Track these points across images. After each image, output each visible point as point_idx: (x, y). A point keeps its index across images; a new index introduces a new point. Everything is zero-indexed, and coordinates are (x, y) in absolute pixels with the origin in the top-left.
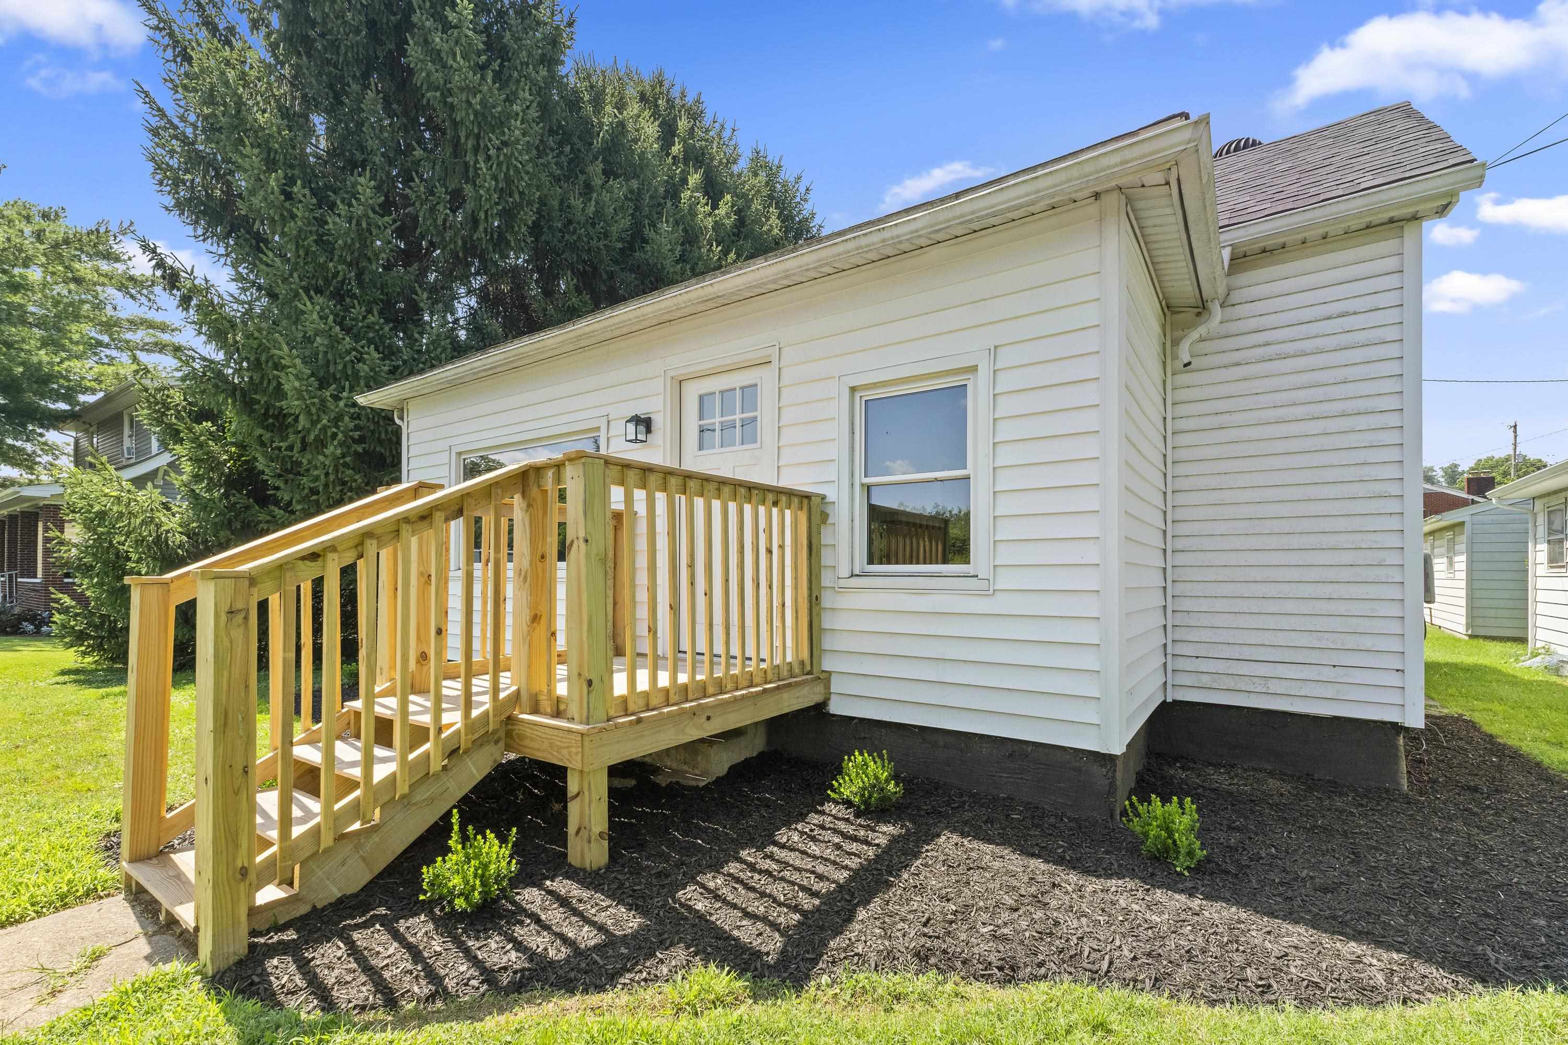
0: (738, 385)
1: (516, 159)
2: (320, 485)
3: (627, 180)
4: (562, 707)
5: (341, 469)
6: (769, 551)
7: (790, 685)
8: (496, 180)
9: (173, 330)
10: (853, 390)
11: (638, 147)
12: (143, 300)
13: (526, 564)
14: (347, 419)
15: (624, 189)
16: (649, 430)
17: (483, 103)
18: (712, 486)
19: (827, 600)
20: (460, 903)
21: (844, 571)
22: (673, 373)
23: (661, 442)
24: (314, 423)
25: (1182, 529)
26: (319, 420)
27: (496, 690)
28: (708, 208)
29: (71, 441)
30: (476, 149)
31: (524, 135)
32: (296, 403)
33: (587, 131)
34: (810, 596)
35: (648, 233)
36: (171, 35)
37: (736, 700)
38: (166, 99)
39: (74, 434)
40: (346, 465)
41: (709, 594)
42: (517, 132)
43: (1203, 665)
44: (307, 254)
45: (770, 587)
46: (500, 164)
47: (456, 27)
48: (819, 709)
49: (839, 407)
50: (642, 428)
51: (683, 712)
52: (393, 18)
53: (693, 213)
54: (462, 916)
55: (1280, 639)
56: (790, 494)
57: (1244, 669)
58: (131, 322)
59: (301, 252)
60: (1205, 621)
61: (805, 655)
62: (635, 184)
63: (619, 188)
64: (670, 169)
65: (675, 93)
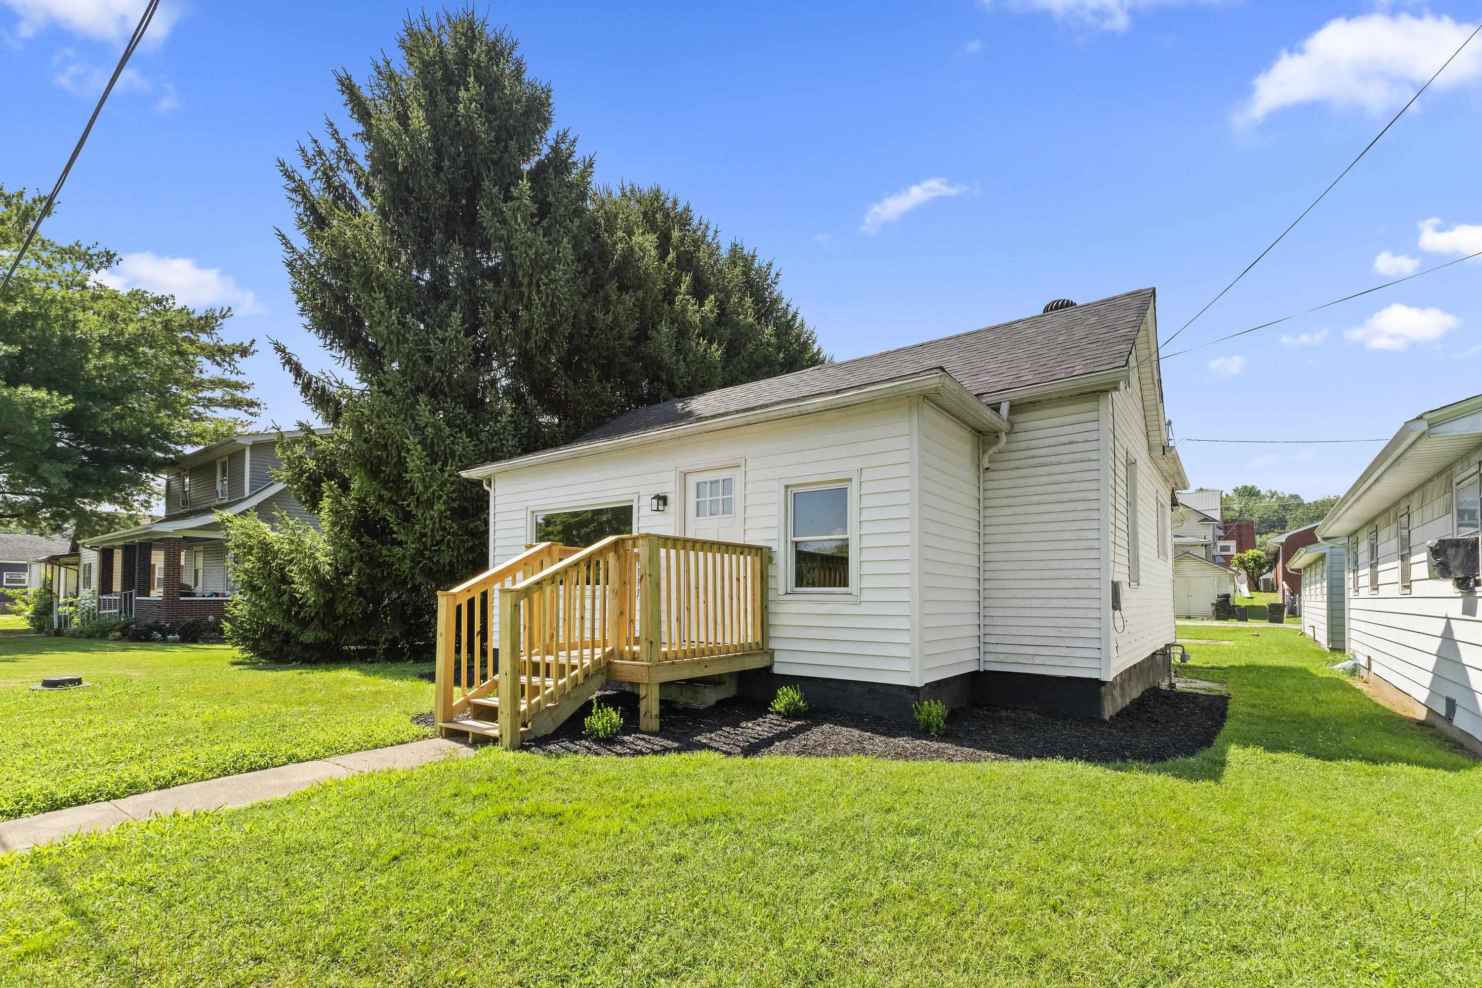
0: (720, 479)
1: (559, 291)
2: (428, 531)
3: (635, 291)
4: (636, 656)
5: (444, 520)
6: (738, 580)
7: (749, 654)
8: (545, 308)
9: (243, 388)
10: (787, 487)
11: (642, 264)
12: (226, 365)
13: (617, 586)
14: (449, 485)
15: (633, 299)
16: (665, 504)
17: (536, 253)
18: (707, 546)
19: (772, 608)
20: (601, 734)
21: (782, 591)
22: (681, 469)
23: (673, 511)
24: (426, 488)
25: (990, 566)
26: (430, 486)
27: (593, 654)
28: (696, 307)
29: (164, 482)
30: (530, 284)
31: (564, 274)
32: (417, 475)
33: (604, 255)
34: (762, 605)
35: (652, 333)
36: (304, 196)
37: (720, 659)
38: (301, 242)
39: (166, 476)
40: (446, 517)
41: (706, 602)
42: (561, 273)
43: (1000, 649)
44: (414, 365)
45: (739, 599)
46: (547, 296)
47: (517, 198)
48: (768, 669)
49: (778, 497)
50: (661, 502)
51: (694, 662)
52: (467, 184)
53: (684, 310)
54: (602, 740)
55: (1040, 632)
56: (750, 547)
57: (1022, 650)
58: (211, 382)
59: (410, 364)
60: (1001, 622)
61: (759, 639)
62: (640, 294)
63: (629, 299)
64: (666, 273)
65: (669, 204)
